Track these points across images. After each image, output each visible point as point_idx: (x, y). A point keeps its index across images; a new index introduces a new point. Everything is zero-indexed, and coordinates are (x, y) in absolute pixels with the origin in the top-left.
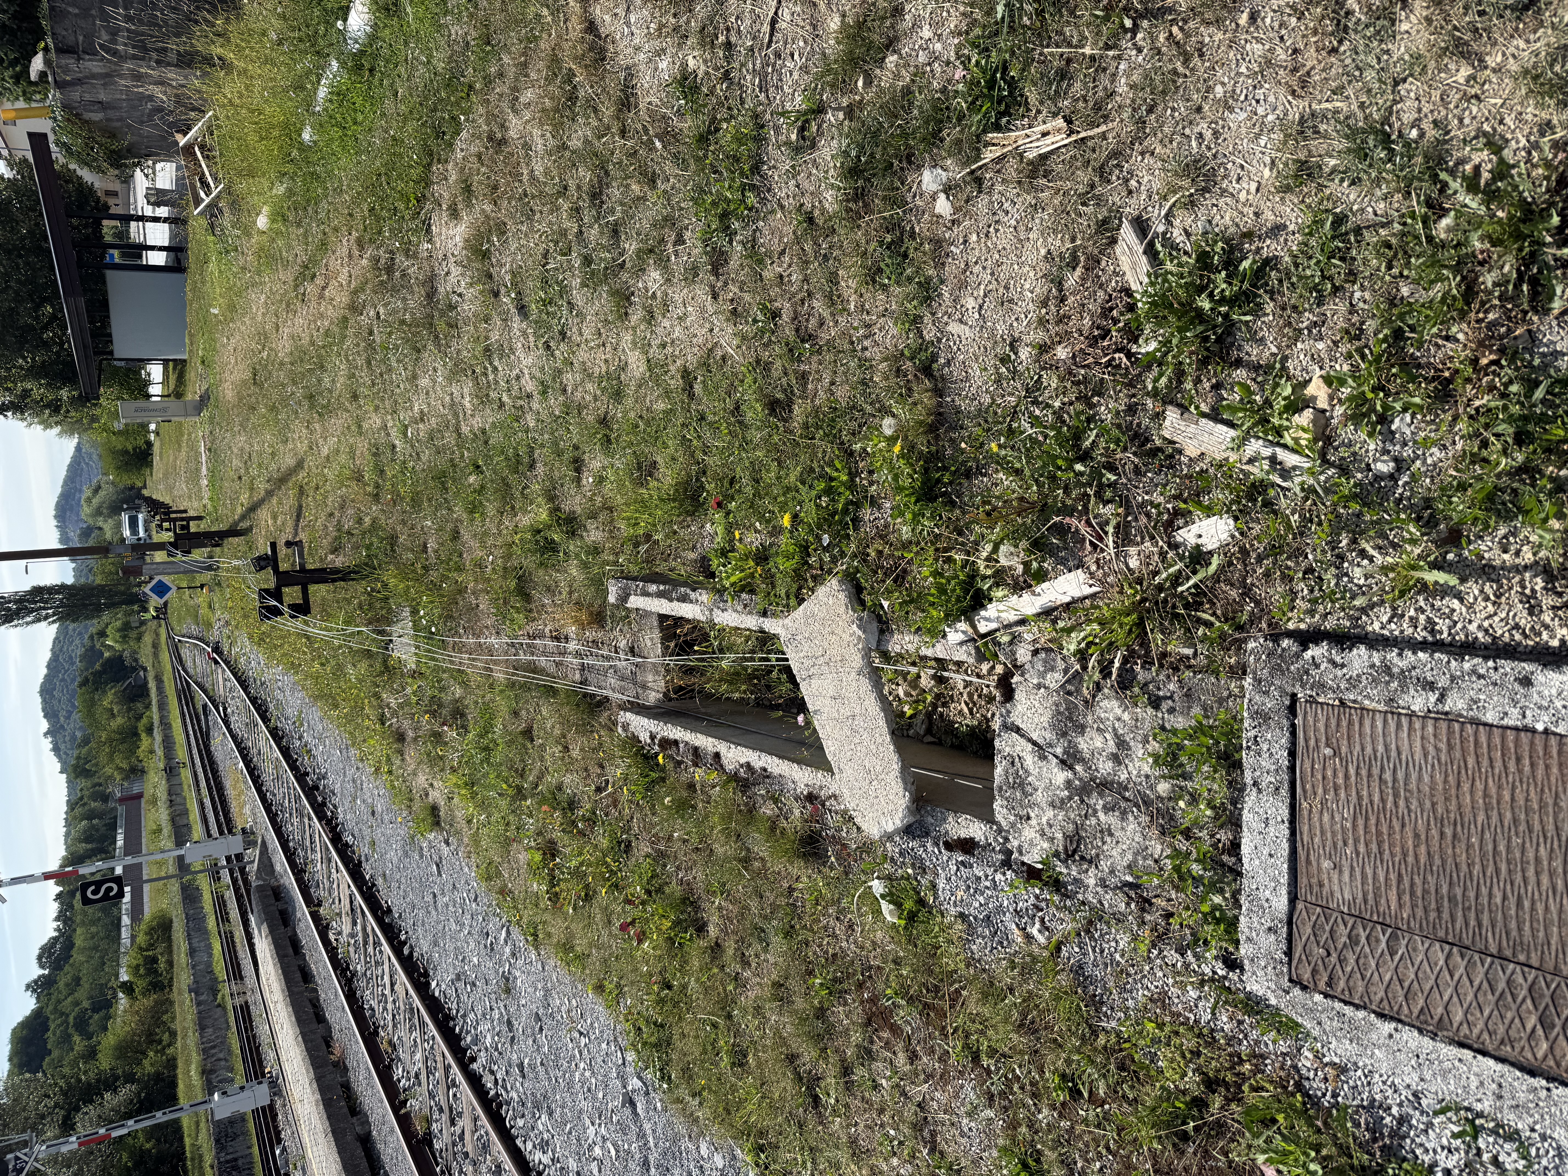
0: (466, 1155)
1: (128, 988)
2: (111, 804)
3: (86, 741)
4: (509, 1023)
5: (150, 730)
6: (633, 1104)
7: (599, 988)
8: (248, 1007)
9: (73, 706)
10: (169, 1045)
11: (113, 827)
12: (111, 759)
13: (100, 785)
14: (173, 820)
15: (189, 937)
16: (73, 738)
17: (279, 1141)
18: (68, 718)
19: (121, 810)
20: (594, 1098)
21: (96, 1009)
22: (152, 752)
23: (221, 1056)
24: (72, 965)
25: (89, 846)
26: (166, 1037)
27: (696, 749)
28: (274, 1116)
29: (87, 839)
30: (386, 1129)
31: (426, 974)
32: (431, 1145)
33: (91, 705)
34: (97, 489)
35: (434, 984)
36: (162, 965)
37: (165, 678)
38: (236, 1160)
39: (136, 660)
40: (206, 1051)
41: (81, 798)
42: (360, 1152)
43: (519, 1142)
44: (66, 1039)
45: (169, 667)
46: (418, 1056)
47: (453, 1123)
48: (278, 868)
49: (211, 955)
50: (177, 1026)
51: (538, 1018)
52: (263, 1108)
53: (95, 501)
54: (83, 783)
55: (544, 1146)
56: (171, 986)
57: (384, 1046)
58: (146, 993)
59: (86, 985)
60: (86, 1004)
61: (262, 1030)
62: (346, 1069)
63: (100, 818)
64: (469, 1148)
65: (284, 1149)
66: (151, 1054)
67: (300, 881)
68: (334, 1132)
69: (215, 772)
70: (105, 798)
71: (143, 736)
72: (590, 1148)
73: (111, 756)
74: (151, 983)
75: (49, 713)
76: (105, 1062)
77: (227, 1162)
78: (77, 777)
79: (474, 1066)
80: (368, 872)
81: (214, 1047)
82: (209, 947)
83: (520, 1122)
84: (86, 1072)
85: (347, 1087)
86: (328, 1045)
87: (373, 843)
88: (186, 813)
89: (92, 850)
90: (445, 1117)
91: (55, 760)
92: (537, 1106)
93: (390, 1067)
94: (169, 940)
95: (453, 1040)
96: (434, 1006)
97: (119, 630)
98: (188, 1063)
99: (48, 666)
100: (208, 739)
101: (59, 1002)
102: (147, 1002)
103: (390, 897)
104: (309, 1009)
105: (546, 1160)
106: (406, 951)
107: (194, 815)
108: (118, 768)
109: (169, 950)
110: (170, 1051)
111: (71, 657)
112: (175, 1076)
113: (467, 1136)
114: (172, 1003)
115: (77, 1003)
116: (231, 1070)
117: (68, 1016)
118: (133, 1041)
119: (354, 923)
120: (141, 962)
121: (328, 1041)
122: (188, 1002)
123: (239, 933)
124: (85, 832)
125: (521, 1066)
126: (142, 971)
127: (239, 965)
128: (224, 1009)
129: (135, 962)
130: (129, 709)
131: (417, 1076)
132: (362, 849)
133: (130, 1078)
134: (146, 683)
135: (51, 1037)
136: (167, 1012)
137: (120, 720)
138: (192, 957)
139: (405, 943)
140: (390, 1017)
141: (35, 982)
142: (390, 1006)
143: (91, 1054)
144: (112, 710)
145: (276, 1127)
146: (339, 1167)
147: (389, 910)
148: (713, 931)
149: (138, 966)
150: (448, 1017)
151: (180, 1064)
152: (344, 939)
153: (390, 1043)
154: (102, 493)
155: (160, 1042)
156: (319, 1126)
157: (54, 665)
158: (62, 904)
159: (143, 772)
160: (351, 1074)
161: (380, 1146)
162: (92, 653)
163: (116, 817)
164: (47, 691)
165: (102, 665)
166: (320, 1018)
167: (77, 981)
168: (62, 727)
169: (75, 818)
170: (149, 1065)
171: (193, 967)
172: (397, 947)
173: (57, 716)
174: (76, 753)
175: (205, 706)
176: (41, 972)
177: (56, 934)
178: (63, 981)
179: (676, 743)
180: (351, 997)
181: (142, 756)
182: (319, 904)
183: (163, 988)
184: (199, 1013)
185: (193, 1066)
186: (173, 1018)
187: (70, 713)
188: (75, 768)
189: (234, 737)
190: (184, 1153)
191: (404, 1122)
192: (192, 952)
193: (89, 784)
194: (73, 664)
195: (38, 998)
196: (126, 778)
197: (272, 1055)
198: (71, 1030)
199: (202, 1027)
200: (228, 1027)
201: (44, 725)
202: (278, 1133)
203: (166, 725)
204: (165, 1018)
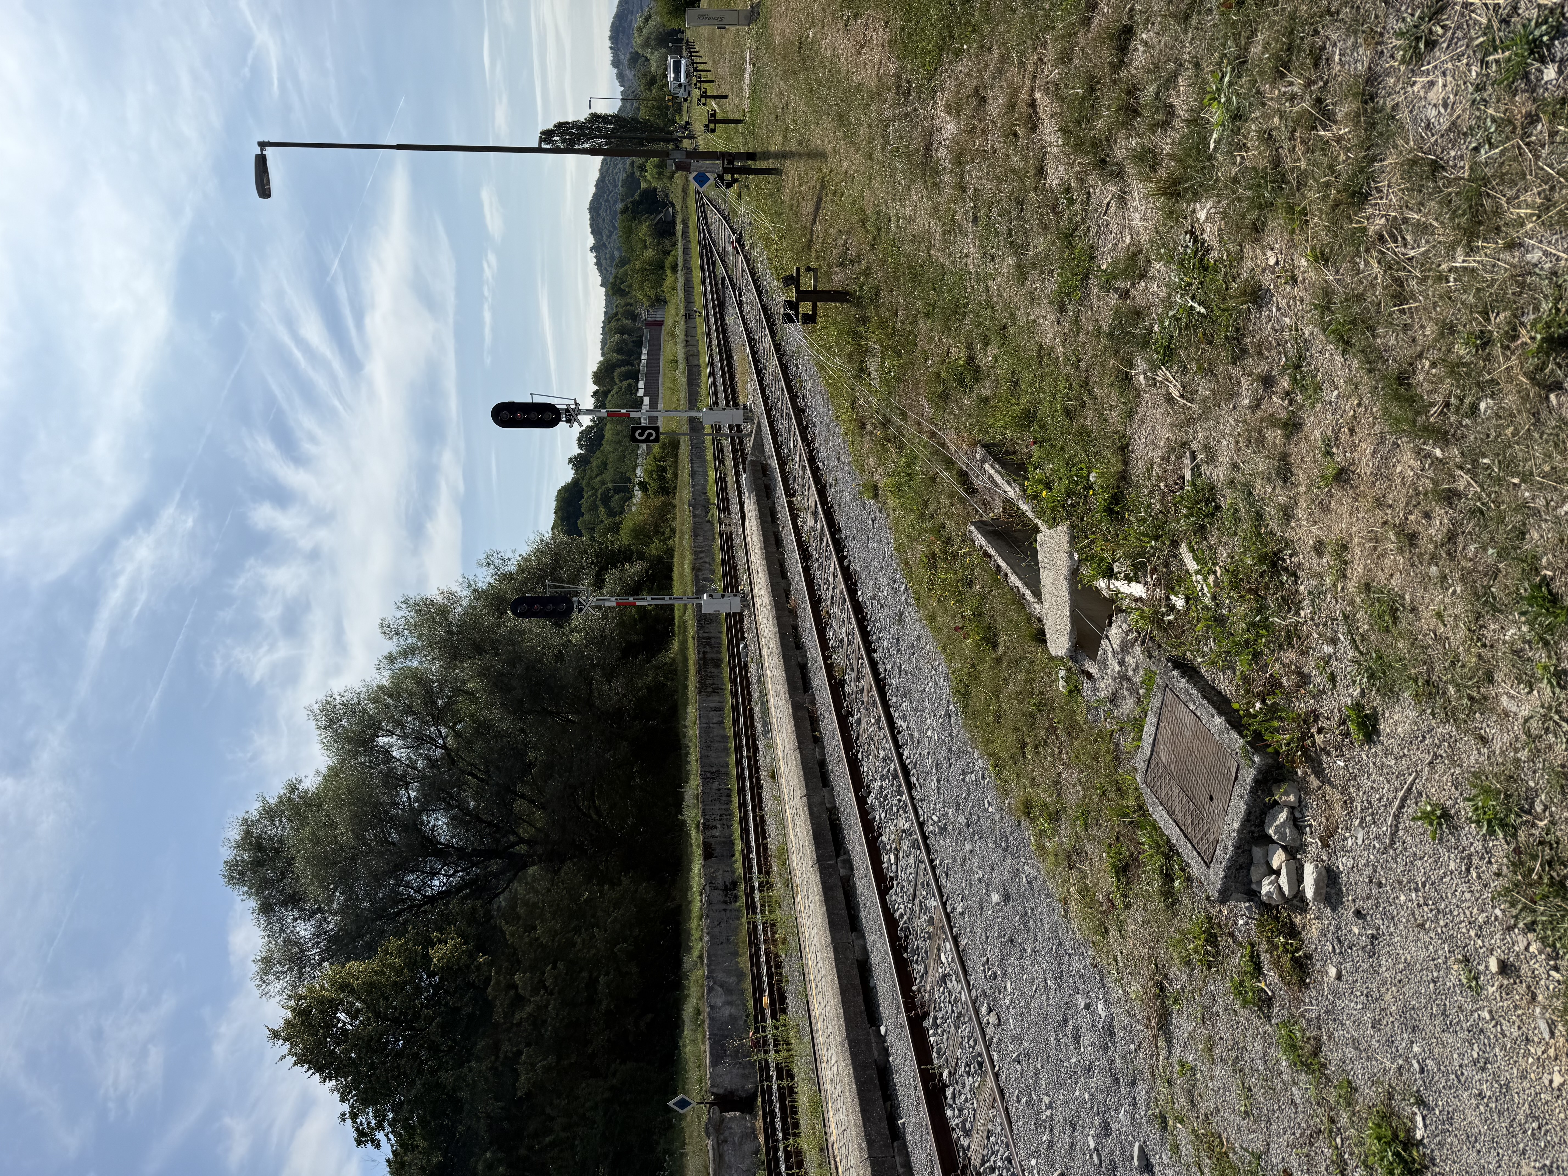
0: (863, 703)
1: (643, 486)
2: (639, 324)
3: (623, 262)
4: (898, 640)
5: (674, 269)
6: (950, 718)
7: (944, 650)
8: (731, 534)
9: (614, 227)
10: (670, 538)
11: (639, 345)
12: (642, 287)
13: (631, 305)
14: (687, 359)
15: (692, 461)
16: (612, 257)
17: (743, 639)
18: (609, 236)
19: (646, 333)
20: (933, 705)
21: (617, 491)
22: (674, 289)
23: (707, 560)
24: (602, 452)
25: (620, 357)
26: (668, 531)
27: (998, 566)
28: (742, 620)
29: (619, 351)
30: (816, 666)
31: (856, 584)
32: (843, 688)
33: (629, 232)
34: (649, 18)
35: (859, 593)
36: (669, 476)
37: (690, 224)
38: (710, 638)
39: (667, 196)
40: (697, 554)
41: (616, 314)
42: (798, 674)
43: (892, 709)
44: (594, 508)
45: (694, 216)
46: (844, 630)
47: (858, 680)
48: (767, 449)
49: (706, 481)
50: (677, 524)
51: (913, 646)
52: (734, 614)
53: (645, 31)
54: (618, 300)
55: (904, 718)
56: (674, 493)
57: (823, 614)
58: (656, 493)
59: (611, 470)
60: (610, 485)
61: (741, 556)
62: (797, 617)
63: (629, 335)
64: (865, 699)
65: (746, 646)
66: (657, 541)
67: (783, 472)
68: (784, 656)
69: (726, 340)
70: (634, 317)
71: (668, 272)
72: (927, 730)
73: (642, 282)
74: (660, 487)
75: (596, 230)
76: (625, 538)
77: (704, 638)
78: (614, 294)
79: (875, 655)
80: (830, 493)
81: (702, 552)
82: (706, 474)
83: (894, 700)
84: (612, 542)
85: (795, 628)
86: (787, 597)
87: (835, 479)
88: (697, 355)
89: (622, 361)
90: (854, 674)
91: (597, 273)
92: (904, 695)
93: (825, 628)
94: (676, 456)
95: (865, 634)
96: (858, 608)
97: (656, 166)
98: (682, 556)
99: (597, 186)
100: (724, 308)
101: (591, 478)
102: (658, 501)
103: (842, 522)
104: (778, 567)
105: (904, 726)
106: (846, 563)
107: (704, 359)
108: (646, 295)
109: (675, 464)
110: (670, 542)
111: (614, 179)
112: (672, 563)
113: (865, 692)
114: (674, 507)
115: (603, 483)
116: (713, 573)
117: (597, 490)
118: (644, 528)
119: (816, 522)
120: (654, 468)
121: (787, 593)
122: (687, 512)
123: (731, 477)
124: (617, 344)
125: (900, 668)
126: (655, 476)
127: (728, 499)
128: (712, 525)
129: (650, 468)
130: (659, 244)
131: (841, 641)
132: (828, 478)
133: (641, 557)
134: (673, 223)
135: (585, 504)
136: (670, 512)
137: (650, 253)
138: (693, 478)
139: (846, 557)
140: (829, 596)
141: (576, 458)
142: (831, 589)
143: (615, 529)
144: (645, 241)
145: (742, 628)
146: (785, 679)
147: (839, 530)
148: (1001, 649)
149: (652, 471)
150: (864, 618)
151: (676, 554)
152: (807, 528)
153: (828, 612)
154: (651, 23)
155: (663, 534)
156: (775, 649)
157: (601, 184)
158: (597, 400)
159: (665, 302)
160: (800, 621)
161: (812, 675)
162: (632, 182)
163: (641, 337)
164: (595, 208)
165: (641, 196)
166: (784, 575)
167: (605, 465)
168: (604, 245)
169: (611, 330)
170: (654, 548)
171: (693, 486)
172: (841, 559)
173: (601, 234)
174: (614, 271)
175: (724, 279)
176: (580, 451)
177: (591, 424)
178: (595, 463)
179: (990, 557)
180: (807, 571)
181: (666, 290)
182: (793, 495)
183: (668, 493)
184: (694, 523)
185: (687, 562)
186: (674, 518)
187: (611, 233)
188: (614, 285)
189: (745, 325)
190: (673, 620)
191: (829, 668)
192: (693, 474)
193: (623, 303)
194: (616, 186)
195: (576, 471)
196: (652, 306)
197: (745, 577)
198: (598, 503)
199: (696, 535)
200: (714, 540)
201: (591, 241)
202: (743, 633)
203: (688, 270)
204: (668, 516)
